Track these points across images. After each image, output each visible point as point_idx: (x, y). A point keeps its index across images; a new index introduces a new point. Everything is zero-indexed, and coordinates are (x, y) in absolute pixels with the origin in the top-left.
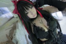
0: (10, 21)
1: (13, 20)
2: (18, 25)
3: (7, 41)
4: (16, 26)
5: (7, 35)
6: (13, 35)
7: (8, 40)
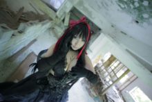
0: (48, 8)
1: (50, 12)
2: (47, 22)
3: (12, 13)
4: (44, 20)
5: (23, 8)
6: (30, 22)
7: (16, 13)
